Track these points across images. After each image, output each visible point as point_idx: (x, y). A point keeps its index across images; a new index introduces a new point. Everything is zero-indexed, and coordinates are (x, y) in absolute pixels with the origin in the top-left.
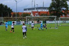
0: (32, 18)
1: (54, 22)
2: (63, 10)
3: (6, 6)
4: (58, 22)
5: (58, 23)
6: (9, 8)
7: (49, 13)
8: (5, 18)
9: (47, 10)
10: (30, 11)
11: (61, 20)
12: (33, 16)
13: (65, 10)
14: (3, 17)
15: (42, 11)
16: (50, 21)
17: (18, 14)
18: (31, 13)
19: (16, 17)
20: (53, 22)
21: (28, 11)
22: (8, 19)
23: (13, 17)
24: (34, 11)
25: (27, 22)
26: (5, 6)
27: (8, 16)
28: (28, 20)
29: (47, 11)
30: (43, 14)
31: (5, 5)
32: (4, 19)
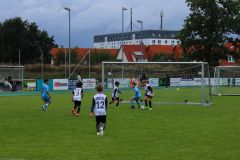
0: (123, 67)
1: (199, 84)
2: (230, 40)
3: (33, 27)
4: (213, 81)
5: (210, 86)
6: (45, 34)
7: (181, 51)
8: (30, 66)
9: (176, 41)
10: (117, 45)
11: (222, 76)
12: (126, 61)
13: (237, 39)
14: (23, 64)
15: (157, 43)
16: (183, 78)
17: (75, 55)
18: (118, 51)
19: (68, 66)
20: (195, 82)
21: (107, 45)
22: (39, 70)
23: (57, 64)
24: (128, 43)
25: (106, 80)
26: (31, 27)
27: (39, 61)
28: (110, 74)
29: (176, 43)
30: (162, 55)
31: (30, 22)
32: (26, 70)
